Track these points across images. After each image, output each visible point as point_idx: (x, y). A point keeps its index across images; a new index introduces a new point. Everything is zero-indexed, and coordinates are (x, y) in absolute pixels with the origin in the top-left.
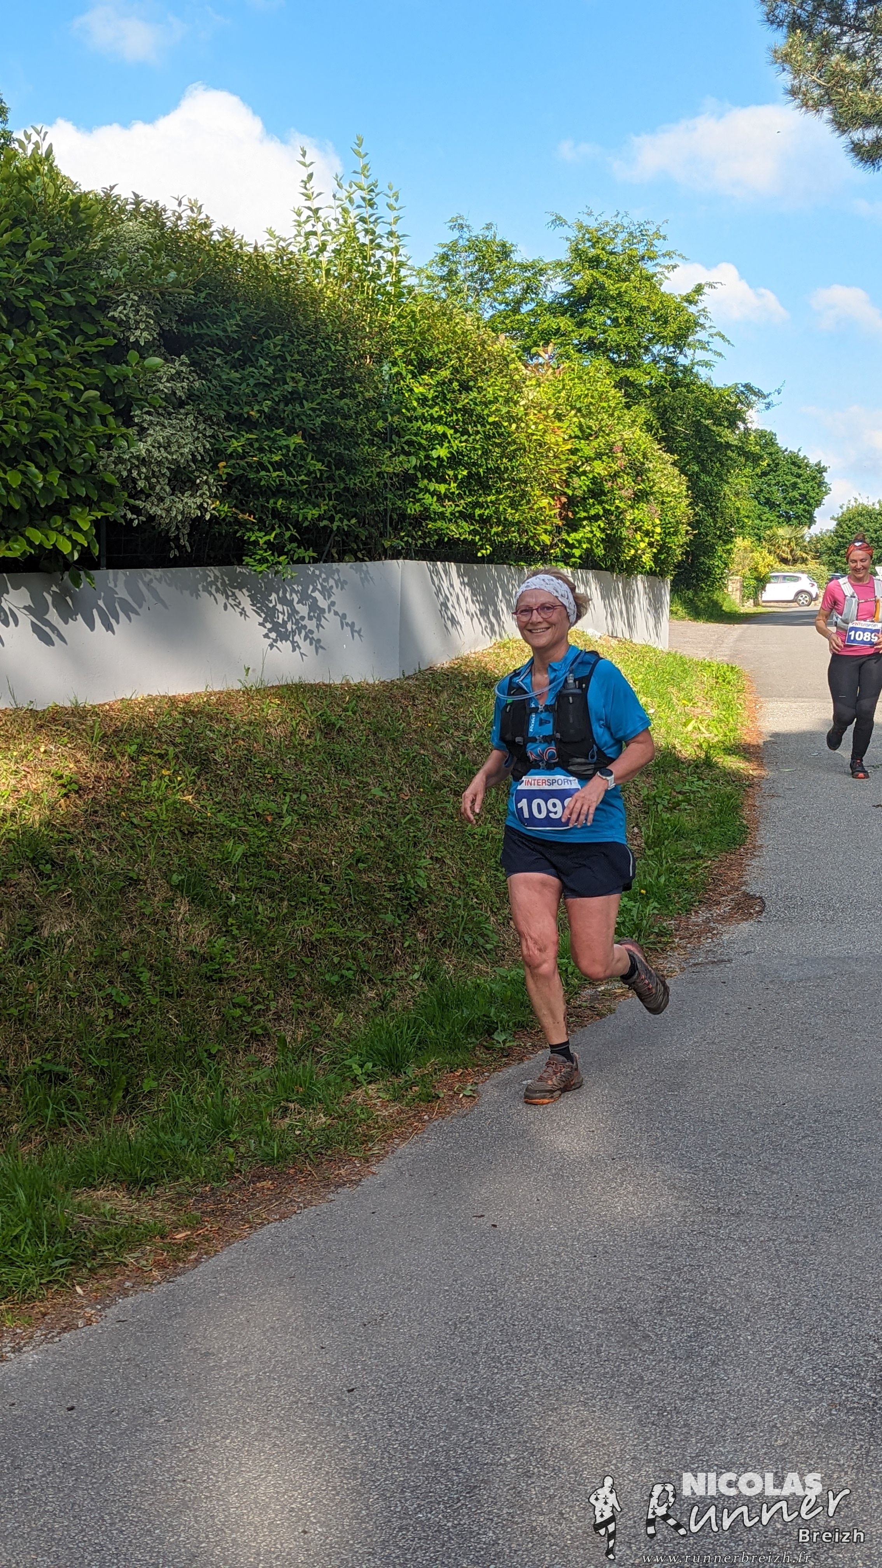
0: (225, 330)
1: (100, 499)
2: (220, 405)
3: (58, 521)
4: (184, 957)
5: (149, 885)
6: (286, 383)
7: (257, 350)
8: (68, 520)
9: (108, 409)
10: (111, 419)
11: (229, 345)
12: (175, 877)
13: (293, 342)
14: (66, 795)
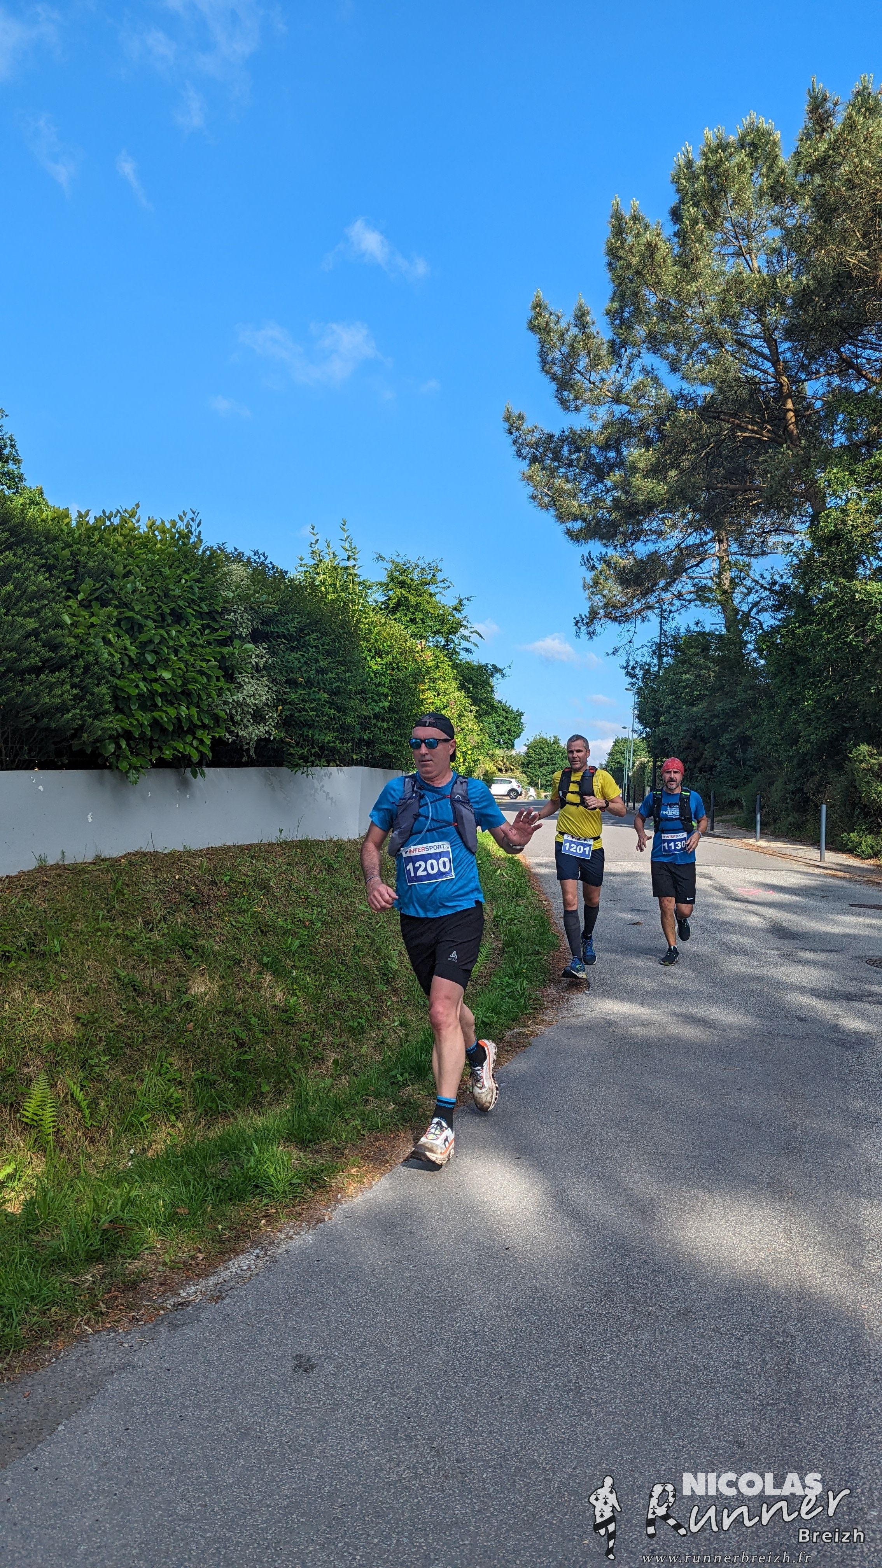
0: (288, 630)
1: (214, 727)
2: (281, 673)
3: (189, 738)
4: (270, 1010)
5: (246, 963)
6: (317, 661)
7: (302, 641)
8: (194, 738)
9: (220, 673)
10: (222, 679)
11: (289, 638)
12: (265, 958)
13: (321, 638)
14: (193, 907)
